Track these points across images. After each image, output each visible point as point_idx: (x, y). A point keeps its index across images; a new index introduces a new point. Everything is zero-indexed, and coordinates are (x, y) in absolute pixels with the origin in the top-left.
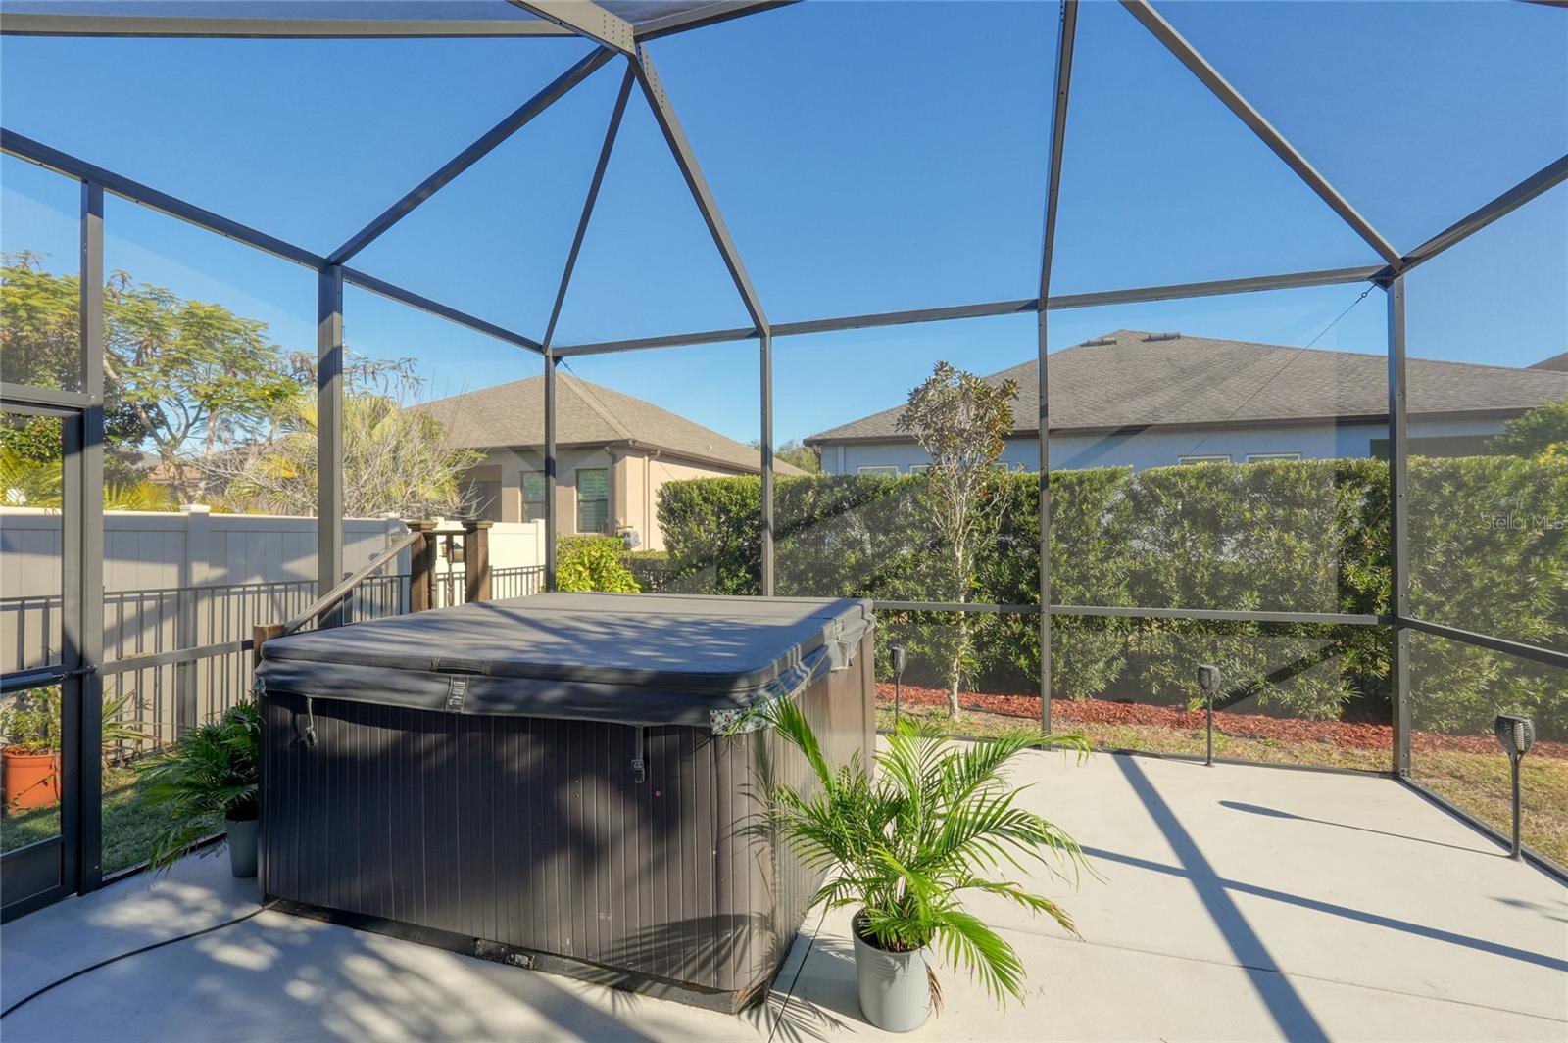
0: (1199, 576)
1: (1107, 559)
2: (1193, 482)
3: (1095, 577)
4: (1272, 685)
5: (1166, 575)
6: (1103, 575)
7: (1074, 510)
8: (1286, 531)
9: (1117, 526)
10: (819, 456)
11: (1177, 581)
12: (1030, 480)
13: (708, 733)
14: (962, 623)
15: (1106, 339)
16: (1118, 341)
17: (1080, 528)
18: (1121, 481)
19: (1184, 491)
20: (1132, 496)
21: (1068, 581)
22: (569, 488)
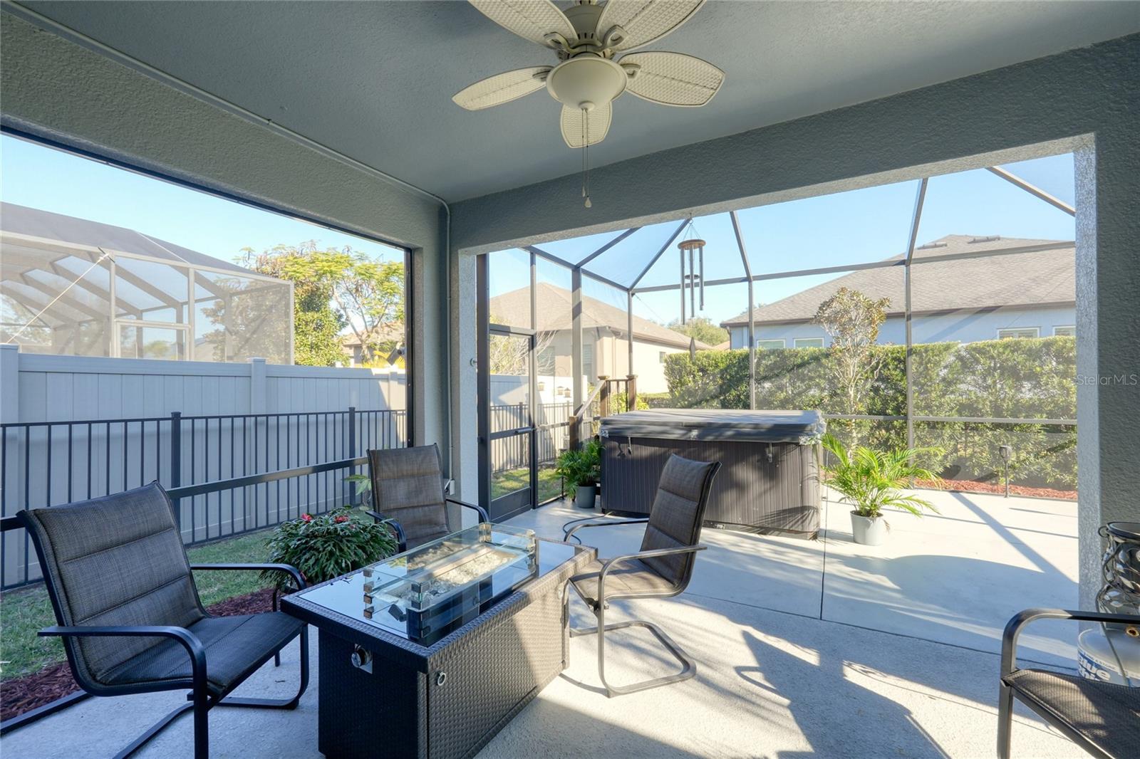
0: (1005, 405)
1: (944, 395)
2: (1001, 350)
3: (936, 406)
4: (1056, 470)
5: (983, 405)
6: (941, 405)
7: (922, 367)
8: (1065, 378)
9: (950, 376)
10: (730, 334)
11: (991, 407)
12: (894, 350)
13: (797, 444)
14: (854, 430)
15: (938, 243)
16: (948, 244)
17: (926, 378)
18: (953, 350)
19: (995, 355)
20: (960, 358)
21: (918, 409)
22: (567, 357)
